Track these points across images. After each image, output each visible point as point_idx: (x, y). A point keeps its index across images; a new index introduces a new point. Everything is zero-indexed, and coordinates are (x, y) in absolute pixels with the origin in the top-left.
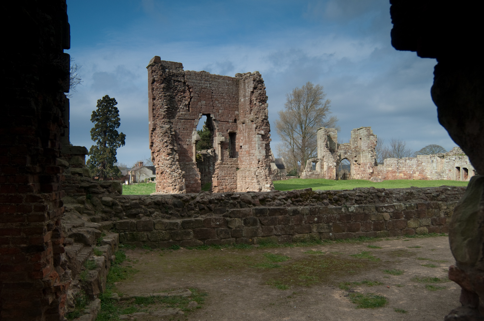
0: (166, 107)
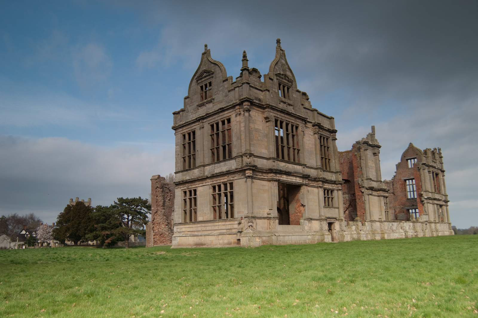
0: (163, 201)
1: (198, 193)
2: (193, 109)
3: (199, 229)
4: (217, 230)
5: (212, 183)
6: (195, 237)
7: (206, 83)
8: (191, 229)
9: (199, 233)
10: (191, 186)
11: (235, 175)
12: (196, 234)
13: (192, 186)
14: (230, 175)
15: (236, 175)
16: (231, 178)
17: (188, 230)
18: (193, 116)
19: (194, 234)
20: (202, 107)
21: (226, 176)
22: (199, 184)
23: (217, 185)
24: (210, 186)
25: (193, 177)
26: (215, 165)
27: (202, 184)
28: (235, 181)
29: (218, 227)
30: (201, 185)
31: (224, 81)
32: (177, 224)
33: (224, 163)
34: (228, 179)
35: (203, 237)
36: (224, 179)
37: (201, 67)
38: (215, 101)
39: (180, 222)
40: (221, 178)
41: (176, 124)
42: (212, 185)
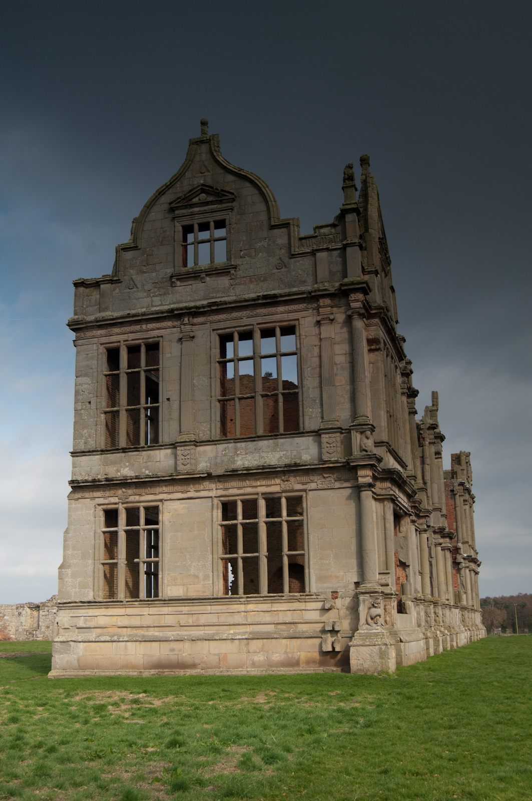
1: (165, 517)
2: (150, 281)
3: (170, 620)
4: (239, 625)
5: (220, 492)
6: (154, 643)
7: (205, 220)
8: (136, 621)
9: (170, 634)
10: (137, 498)
11: (312, 478)
12: (157, 634)
13: (143, 499)
14: (295, 476)
15: (315, 478)
16: (295, 484)
17: (120, 624)
18: (152, 301)
19: (146, 633)
20: (190, 283)
21: (276, 477)
22: (169, 493)
23: (243, 501)
24: (216, 501)
25: (147, 472)
26: (239, 445)
27: (182, 492)
28: (310, 492)
29: (246, 617)
30: (180, 495)
31: (272, 227)
32: (76, 602)
33: (270, 441)
34: (286, 486)
35: (187, 645)
36: (267, 486)
37: (188, 175)
38: (239, 273)
39: (91, 598)
40: (259, 483)
41: (83, 314)
42: (222, 499)
